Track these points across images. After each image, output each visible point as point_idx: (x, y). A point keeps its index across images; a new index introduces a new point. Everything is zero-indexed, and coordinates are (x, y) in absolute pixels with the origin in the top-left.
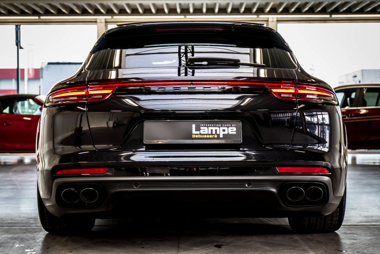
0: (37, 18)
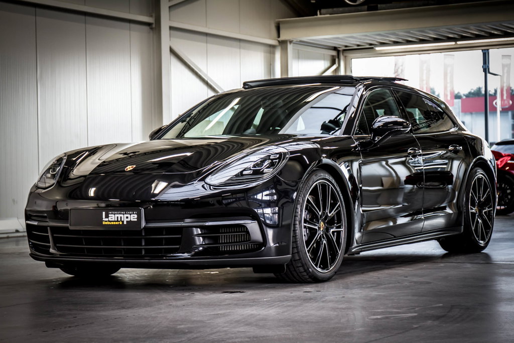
0: (454, 43)
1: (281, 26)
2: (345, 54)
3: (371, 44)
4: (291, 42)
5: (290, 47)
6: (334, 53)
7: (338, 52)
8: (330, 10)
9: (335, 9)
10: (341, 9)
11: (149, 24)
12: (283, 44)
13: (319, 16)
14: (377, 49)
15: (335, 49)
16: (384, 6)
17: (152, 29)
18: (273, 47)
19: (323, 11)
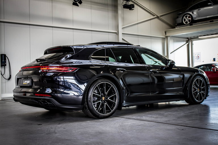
1: (166, 32)
2: (191, 40)
3: (197, 36)
4: (169, 36)
5: (169, 38)
6: (187, 39)
7: (189, 39)
8: (179, 26)
9: (181, 26)
10: (182, 26)
11: (116, 33)
12: (167, 37)
13: (176, 28)
14: (199, 37)
15: (188, 38)
16: (194, 24)
17: (117, 34)
18: (164, 38)
19: (177, 27)
